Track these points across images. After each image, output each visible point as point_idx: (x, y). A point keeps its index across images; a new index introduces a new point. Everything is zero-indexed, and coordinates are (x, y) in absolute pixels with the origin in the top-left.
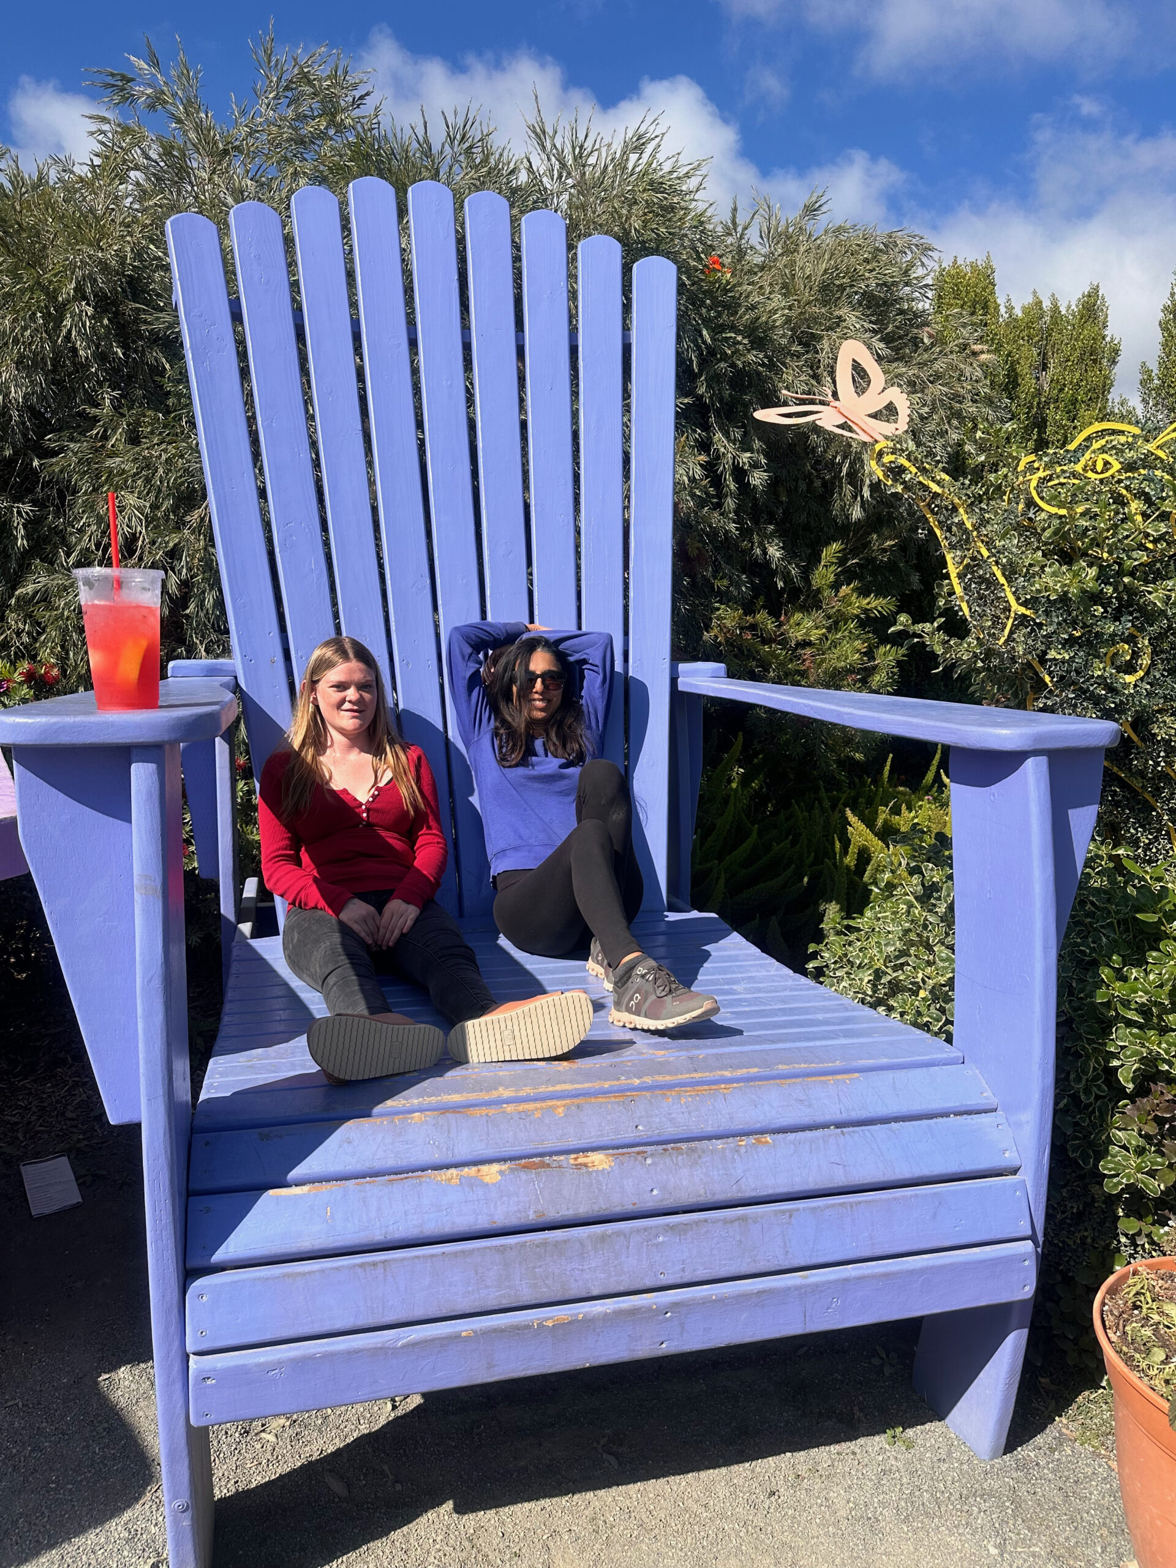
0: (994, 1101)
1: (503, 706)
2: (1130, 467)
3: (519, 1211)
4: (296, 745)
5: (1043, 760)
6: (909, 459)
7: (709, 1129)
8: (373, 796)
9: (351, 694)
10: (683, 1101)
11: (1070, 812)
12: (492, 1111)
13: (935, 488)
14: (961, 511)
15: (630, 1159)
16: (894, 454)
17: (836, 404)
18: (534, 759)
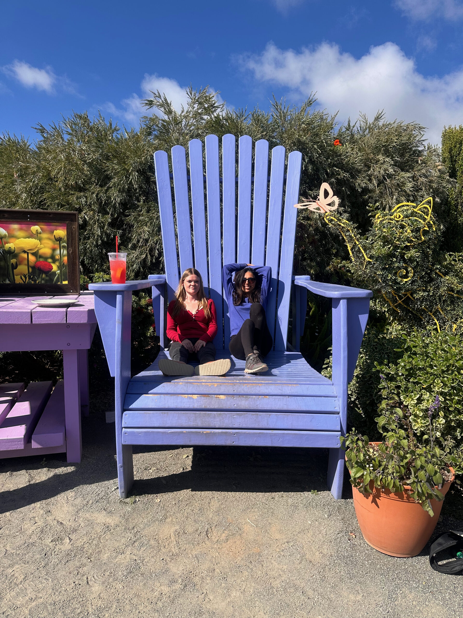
0: (336, 394)
1: (237, 288)
2: (407, 216)
4: (177, 297)
5: (345, 301)
6: (334, 217)
8: (197, 313)
9: (192, 283)
10: (248, 386)
11: (359, 317)
14: (351, 231)
15: (230, 398)
16: (330, 216)
17: (318, 202)
18: (244, 304)
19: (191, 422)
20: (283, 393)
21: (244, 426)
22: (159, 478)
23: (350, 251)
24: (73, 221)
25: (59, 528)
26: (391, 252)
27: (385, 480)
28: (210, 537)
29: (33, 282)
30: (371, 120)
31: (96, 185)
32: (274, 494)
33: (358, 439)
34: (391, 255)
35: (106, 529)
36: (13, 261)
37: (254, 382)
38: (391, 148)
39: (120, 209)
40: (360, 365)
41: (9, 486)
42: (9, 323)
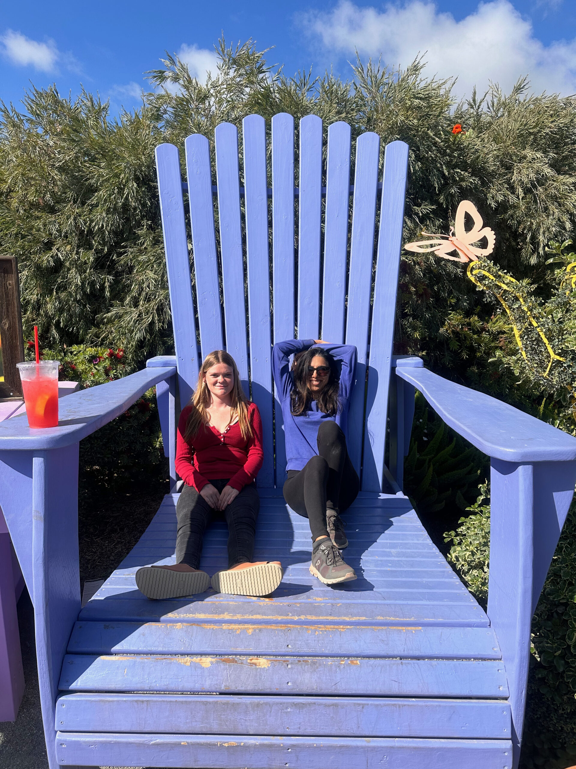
0: (499, 654)
1: (298, 384)
3: (217, 684)
4: (195, 402)
5: (530, 468)
6: (489, 271)
7: (327, 652)
8: (227, 430)
9: (220, 378)
10: (317, 633)
11: (555, 494)
12: (216, 627)
13: (505, 287)
14: (521, 300)
15: (278, 664)
16: (479, 268)
17: (453, 239)
18: (310, 412)
19: (196, 721)
20: (391, 653)
23: (518, 339)
24: (8, 274)
30: (506, 93)
38: (542, 136)
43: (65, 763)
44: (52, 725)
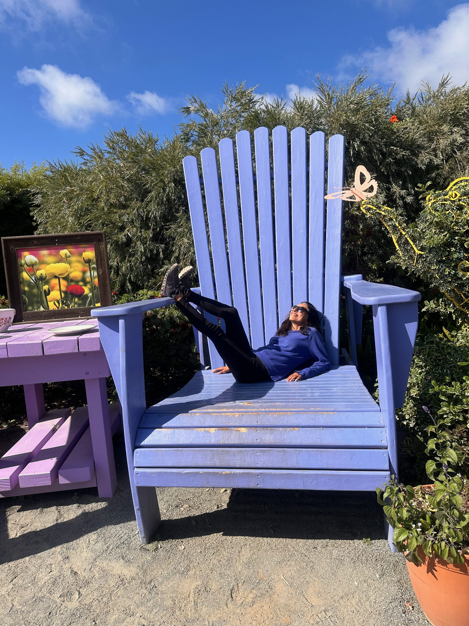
0: (383, 424)
2: (465, 194)
3: (218, 441)
5: (384, 308)
10: (274, 416)
12: (218, 414)
14: (394, 220)
15: (252, 430)
16: (367, 204)
17: (353, 189)
19: (207, 460)
20: (317, 424)
21: (269, 466)
22: (189, 518)
23: (396, 244)
24: (100, 242)
25: (71, 579)
26: (447, 240)
27: (438, 546)
28: (234, 598)
29: (66, 307)
30: (435, 87)
31: (137, 201)
32: (317, 541)
33: (399, 491)
34: (448, 244)
35: (121, 583)
36: (46, 287)
37: (283, 409)
38: (461, 115)
39: (161, 222)
40: (418, 384)
41: (37, 524)
42: (21, 356)
43: (139, 485)
44: (132, 465)
